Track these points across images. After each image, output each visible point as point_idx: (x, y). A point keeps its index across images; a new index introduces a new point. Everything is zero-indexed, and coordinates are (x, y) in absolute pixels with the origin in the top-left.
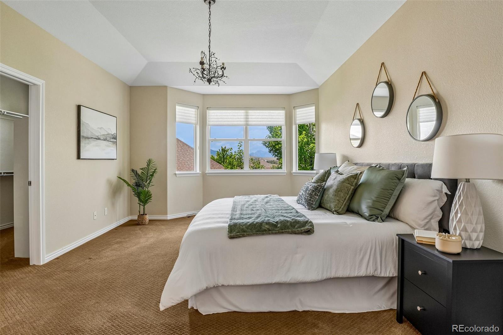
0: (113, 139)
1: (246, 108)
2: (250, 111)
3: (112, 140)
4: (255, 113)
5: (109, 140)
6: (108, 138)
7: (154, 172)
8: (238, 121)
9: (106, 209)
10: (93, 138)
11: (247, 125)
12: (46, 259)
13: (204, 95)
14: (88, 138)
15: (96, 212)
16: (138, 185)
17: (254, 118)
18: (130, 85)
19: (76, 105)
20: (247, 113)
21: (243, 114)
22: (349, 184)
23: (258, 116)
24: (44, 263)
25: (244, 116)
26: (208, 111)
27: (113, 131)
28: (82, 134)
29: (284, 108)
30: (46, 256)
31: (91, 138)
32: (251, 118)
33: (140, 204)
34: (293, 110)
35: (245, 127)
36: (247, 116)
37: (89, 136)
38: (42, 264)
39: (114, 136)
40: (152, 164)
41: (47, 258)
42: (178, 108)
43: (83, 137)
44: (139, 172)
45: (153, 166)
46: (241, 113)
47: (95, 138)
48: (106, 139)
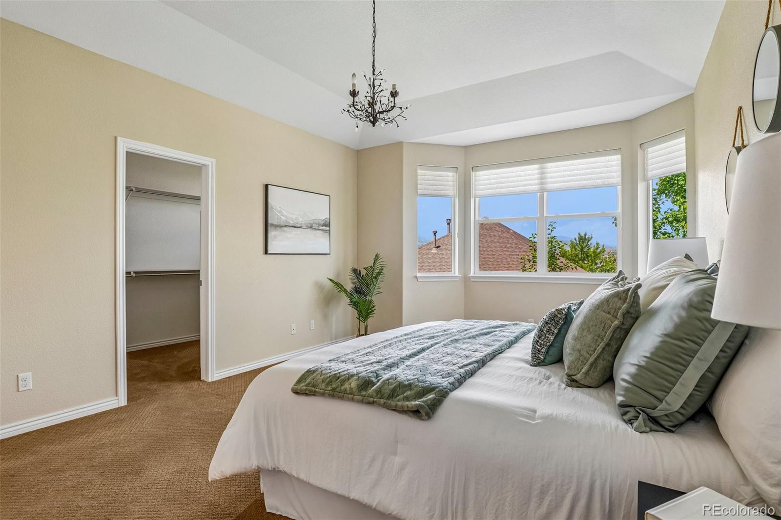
0: (323, 226)
1: (541, 160)
2: (549, 165)
3: (321, 228)
4: (558, 167)
5: (316, 228)
6: (314, 226)
7: (379, 273)
8: (525, 185)
9: (312, 321)
10: (288, 226)
11: (543, 190)
12: (216, 375)
13: (466, 147)
14: (281, 226)
15: (295, 325)
16: (358, 290)
17: (555, 177)
18: (356, 149)
19: (263, 185)
20: (542, 168)
21: (536, 171)
22: (609, 313)
23: (564, 171)
24: (213, 380)
25: (537, 174)
26: (473, 174)
27: (323, 216)
28: (270, 221)
29: (618, 150)
30: (215, 372)
31: (286, 226)
32: (551, 178)
33: (359, 319)
34: (640, 152)
35: (539, 194)
36: (542, 173)
37: (282, 224)
38: (210, 381)
39: (326, 221)
40: (380, 261)
41: (218, 375)
42: (420, 172)
43: (272, 225)
44: (364, 272)
45: (381, 263)
46: (532, 170)
47: (292, 226)
48: (311, 227)
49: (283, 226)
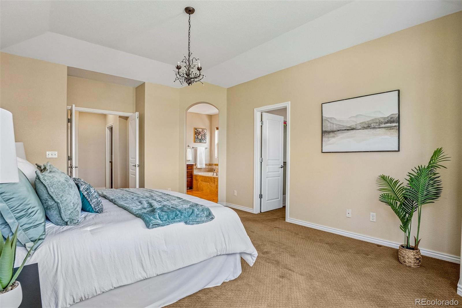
12: (289, 219)
14: (333, 132)
28: (324, 129)
31: (339, 130)
38: (286, 221)
39: (392, 118)
47: (345, 130)
48: (369, 127)
49: (335, 131)
